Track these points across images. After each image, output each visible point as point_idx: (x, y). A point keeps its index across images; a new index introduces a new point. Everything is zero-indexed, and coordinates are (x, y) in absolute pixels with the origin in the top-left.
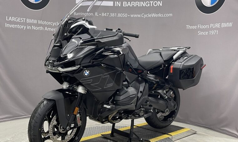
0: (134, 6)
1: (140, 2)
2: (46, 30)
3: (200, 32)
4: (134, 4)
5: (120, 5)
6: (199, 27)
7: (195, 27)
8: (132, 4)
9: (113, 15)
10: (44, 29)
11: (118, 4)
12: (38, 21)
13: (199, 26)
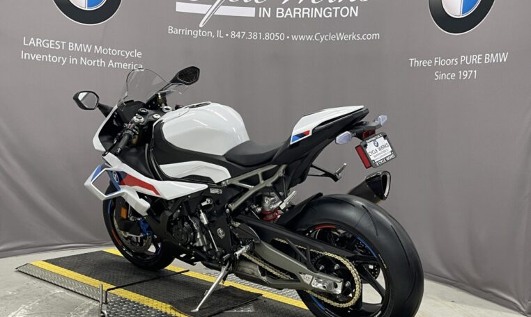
0: (300, 17)
1: (312, 9)
2: (111, 66)
3: (438, 74)
4: (299, 13)
5: (269, 16)
6: (437, 63)
7: (429, 63)
8: (295, 13)
9: (254, 36)
10: (107, 64)
11: (265, 12)
12: (93, 48)
13: (437, 60)
